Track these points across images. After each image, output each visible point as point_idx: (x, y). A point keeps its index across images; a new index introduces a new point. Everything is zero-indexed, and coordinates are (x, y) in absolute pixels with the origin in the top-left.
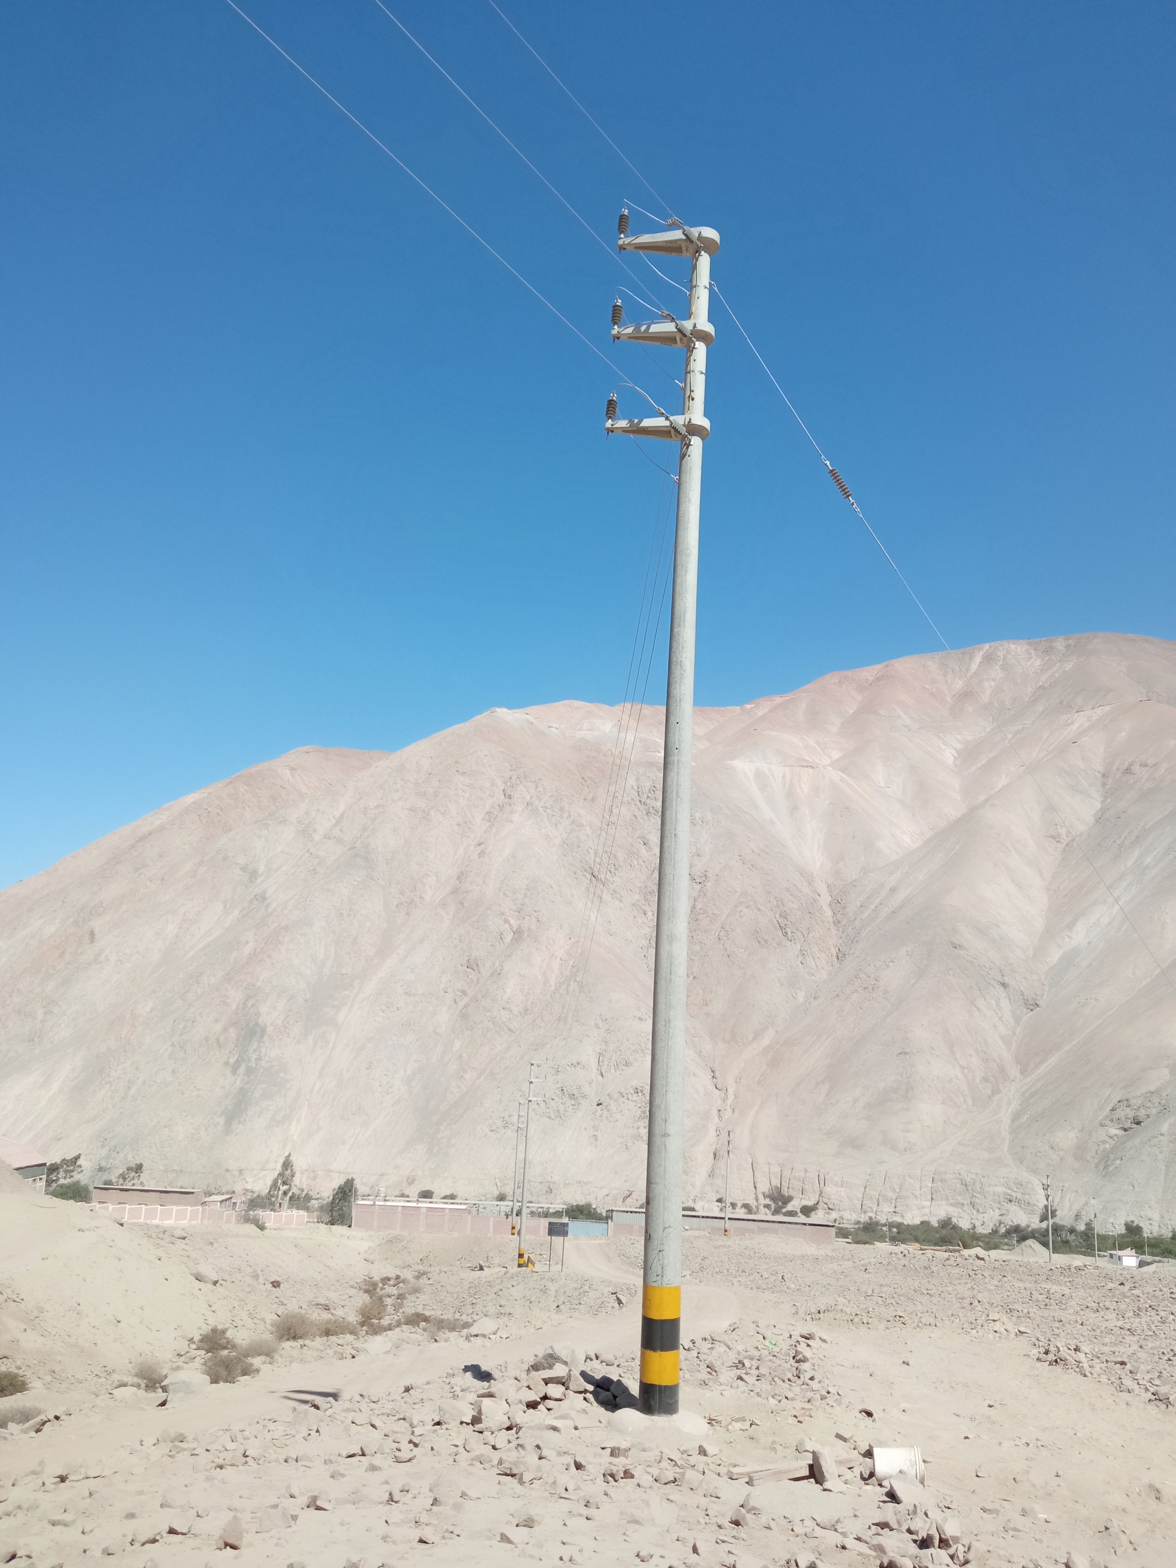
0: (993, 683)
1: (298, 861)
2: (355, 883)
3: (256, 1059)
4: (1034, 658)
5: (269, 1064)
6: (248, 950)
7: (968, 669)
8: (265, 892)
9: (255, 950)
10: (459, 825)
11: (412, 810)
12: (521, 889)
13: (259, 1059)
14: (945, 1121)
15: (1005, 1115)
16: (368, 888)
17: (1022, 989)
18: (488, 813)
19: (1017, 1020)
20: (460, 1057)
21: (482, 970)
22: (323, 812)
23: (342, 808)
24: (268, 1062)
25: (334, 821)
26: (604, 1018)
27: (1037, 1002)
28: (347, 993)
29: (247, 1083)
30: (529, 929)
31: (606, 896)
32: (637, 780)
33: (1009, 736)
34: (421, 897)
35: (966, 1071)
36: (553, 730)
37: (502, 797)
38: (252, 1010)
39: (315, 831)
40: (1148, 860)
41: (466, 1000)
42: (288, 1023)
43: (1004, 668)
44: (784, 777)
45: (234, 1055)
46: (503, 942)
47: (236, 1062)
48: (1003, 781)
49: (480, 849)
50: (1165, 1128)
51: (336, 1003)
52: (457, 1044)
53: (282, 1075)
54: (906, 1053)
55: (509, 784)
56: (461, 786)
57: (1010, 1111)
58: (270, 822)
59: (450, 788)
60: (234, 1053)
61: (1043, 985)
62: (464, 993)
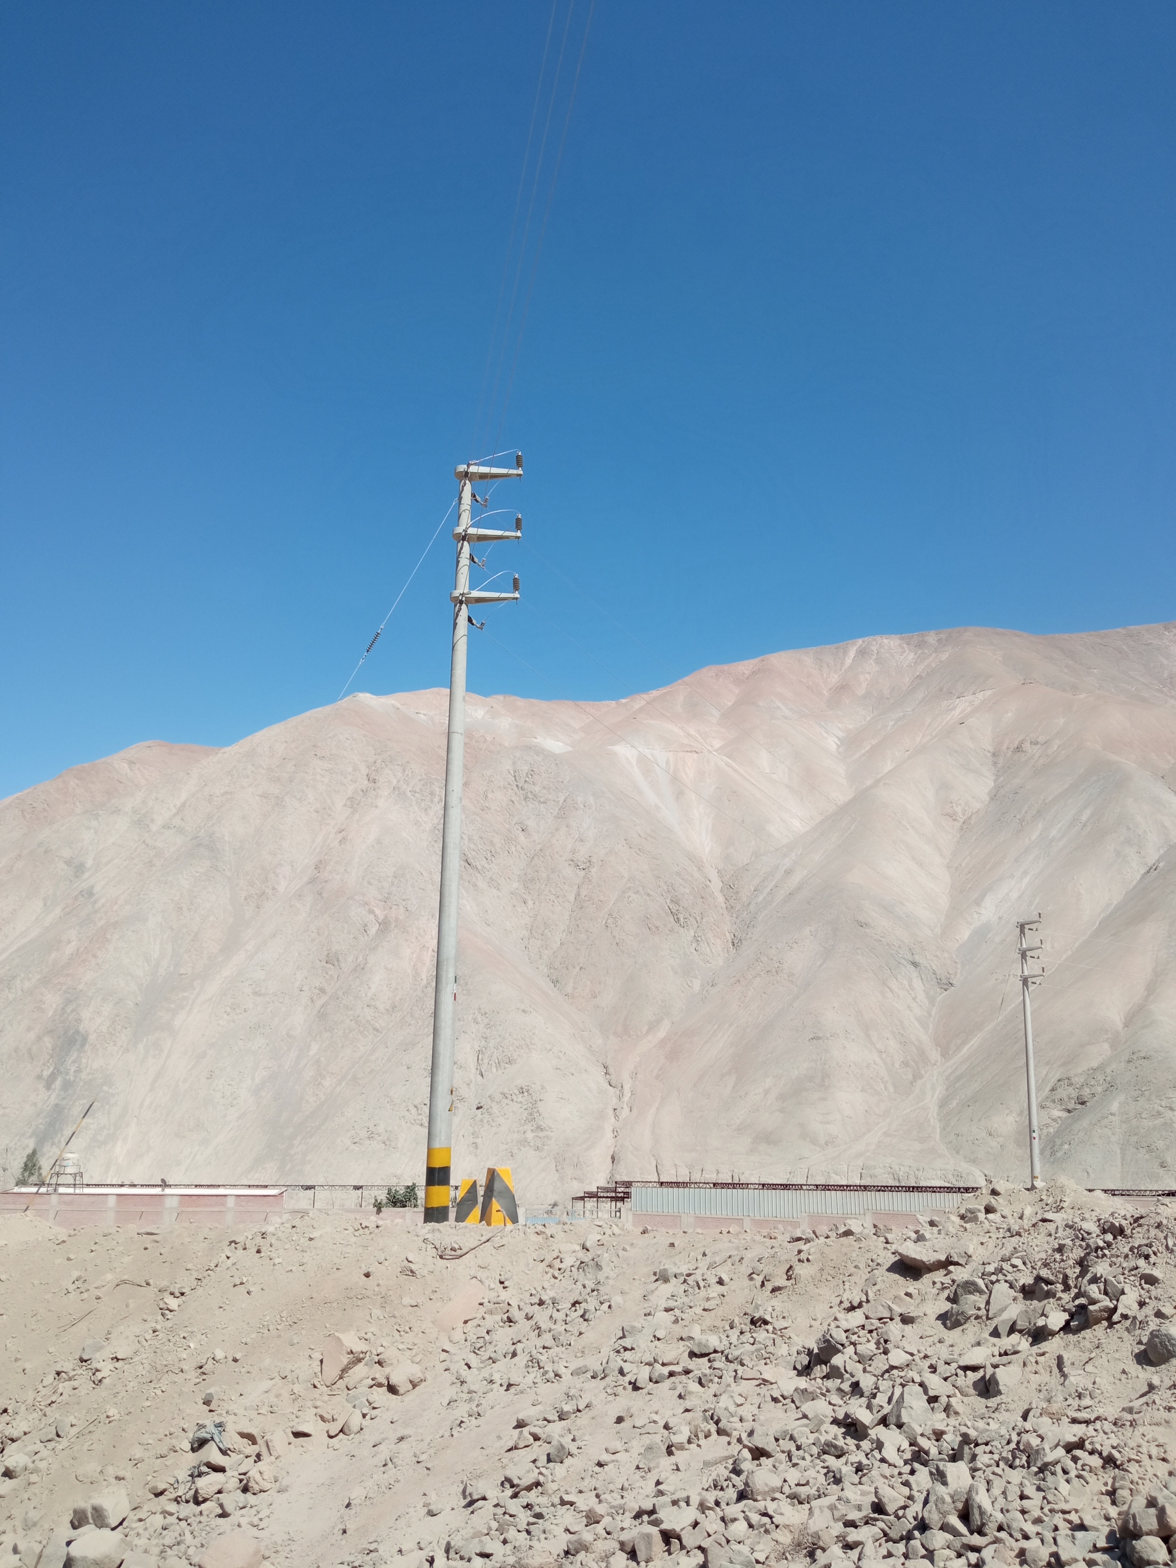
0: (868, 676)
1: (132, 854)
2: (197, 874)
3: (75, 1071)
4: (907, 652)
5: (90, 1077)
6: (69, 950)
7: (842, 664)
8: (92, 887)
9: (78, 949)
10: (317, 812)
11: (265, 796)
12: (388, 877)
13: (79, 1071)
14: (866, 1111)
15: (931, 1101)
16: (212, 879)
17: (934, 967)
18: (349, 798)
19: (932, 1000)
20: (318, 1062)
21: (343, 965)
22: (162, 801)
23: (183, 797)
24: (89, 1074)
25: (174, 811)
26: (483, 1011)
27: (951, 982)
28: (185, 994)
29: (64, 1099)
30: (397, 919)
31: (482, 884)
32: (514, 763)
33: (891, 723)
34: (274, 889)
35: (884, 1056)
36: (421, 716)
37: (366, 782)
38: (71, 1016)
39: (152, 821)
40: (1054, 832)
41: (324, 998)
42: (115, 1029)
43: (877, 661)
44: (668, 762)
45: (49, 1067)
46: (368, 935)
47: (50, 1076)
48: (889, 766)
49: (340, 836)
50: (1115, 1107)
51: (172, 1006)
52: (315, 1048)
53: (105, 1088)
54: (819, 1038)
55: (373, 768)
56: (320, 771)
57: (936, 1096)
58: (100, 812)
59: (307, 773)
60: (49, 1065)
61: (956, 963)
62: (322, 991)
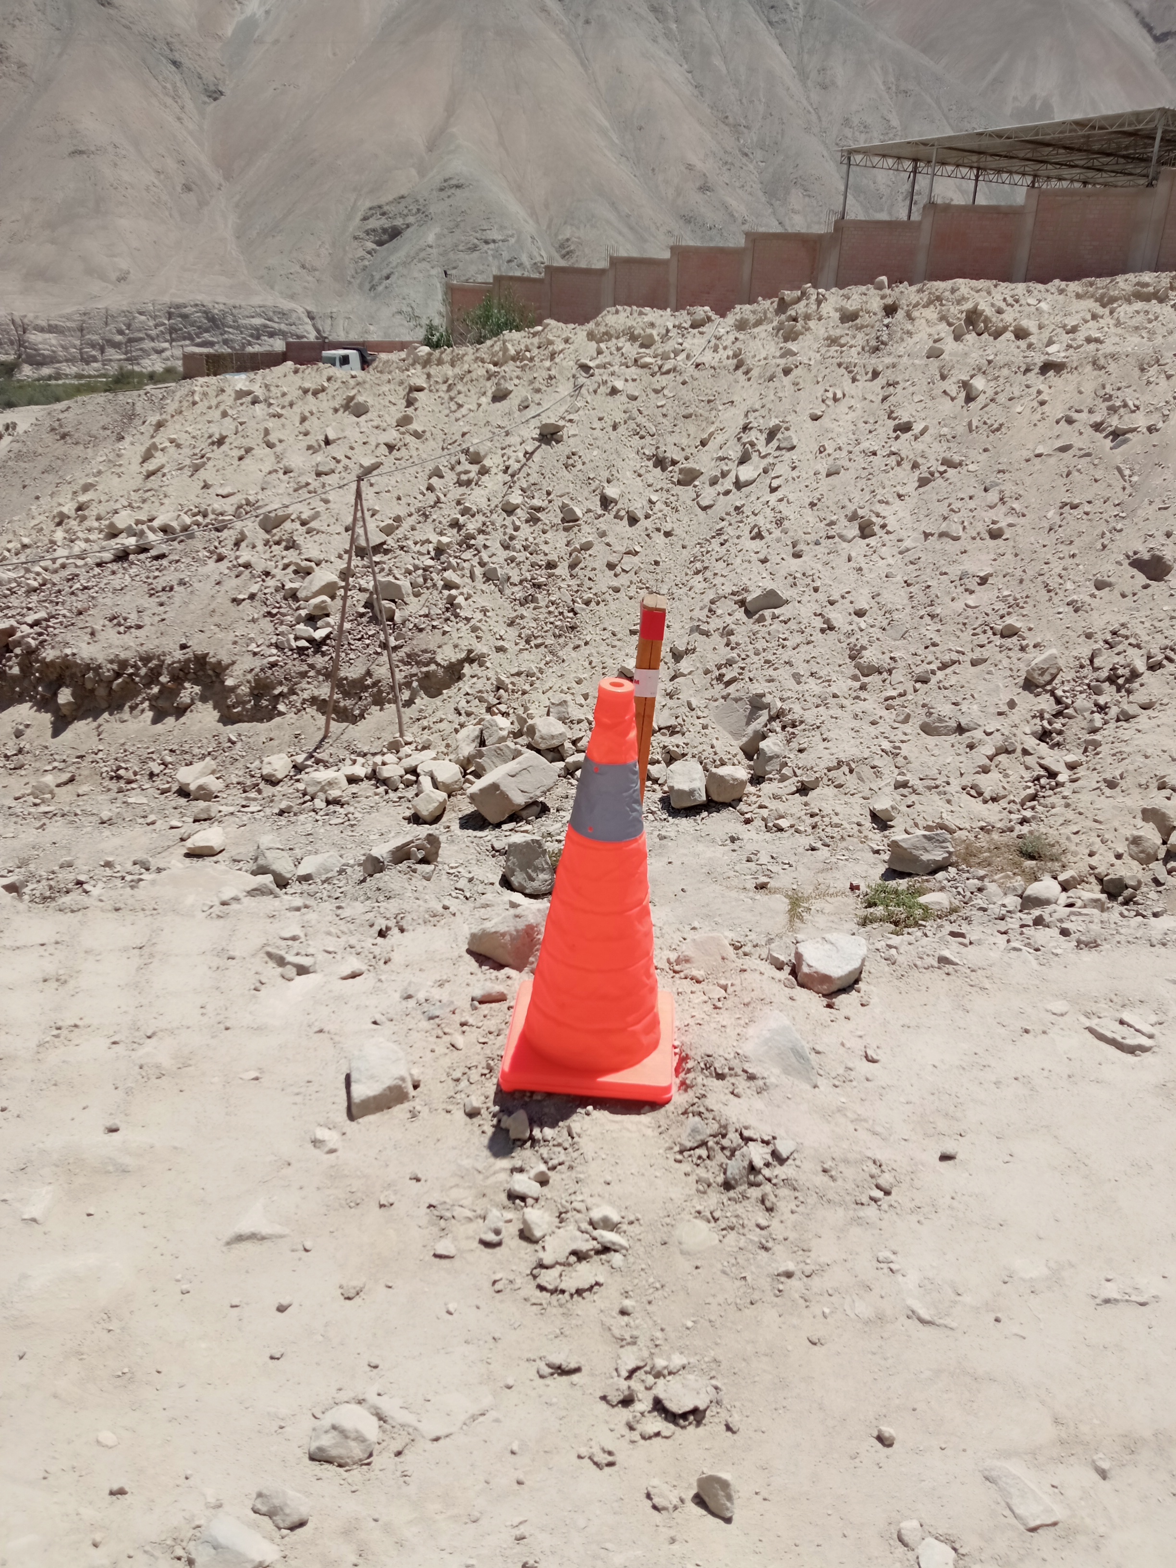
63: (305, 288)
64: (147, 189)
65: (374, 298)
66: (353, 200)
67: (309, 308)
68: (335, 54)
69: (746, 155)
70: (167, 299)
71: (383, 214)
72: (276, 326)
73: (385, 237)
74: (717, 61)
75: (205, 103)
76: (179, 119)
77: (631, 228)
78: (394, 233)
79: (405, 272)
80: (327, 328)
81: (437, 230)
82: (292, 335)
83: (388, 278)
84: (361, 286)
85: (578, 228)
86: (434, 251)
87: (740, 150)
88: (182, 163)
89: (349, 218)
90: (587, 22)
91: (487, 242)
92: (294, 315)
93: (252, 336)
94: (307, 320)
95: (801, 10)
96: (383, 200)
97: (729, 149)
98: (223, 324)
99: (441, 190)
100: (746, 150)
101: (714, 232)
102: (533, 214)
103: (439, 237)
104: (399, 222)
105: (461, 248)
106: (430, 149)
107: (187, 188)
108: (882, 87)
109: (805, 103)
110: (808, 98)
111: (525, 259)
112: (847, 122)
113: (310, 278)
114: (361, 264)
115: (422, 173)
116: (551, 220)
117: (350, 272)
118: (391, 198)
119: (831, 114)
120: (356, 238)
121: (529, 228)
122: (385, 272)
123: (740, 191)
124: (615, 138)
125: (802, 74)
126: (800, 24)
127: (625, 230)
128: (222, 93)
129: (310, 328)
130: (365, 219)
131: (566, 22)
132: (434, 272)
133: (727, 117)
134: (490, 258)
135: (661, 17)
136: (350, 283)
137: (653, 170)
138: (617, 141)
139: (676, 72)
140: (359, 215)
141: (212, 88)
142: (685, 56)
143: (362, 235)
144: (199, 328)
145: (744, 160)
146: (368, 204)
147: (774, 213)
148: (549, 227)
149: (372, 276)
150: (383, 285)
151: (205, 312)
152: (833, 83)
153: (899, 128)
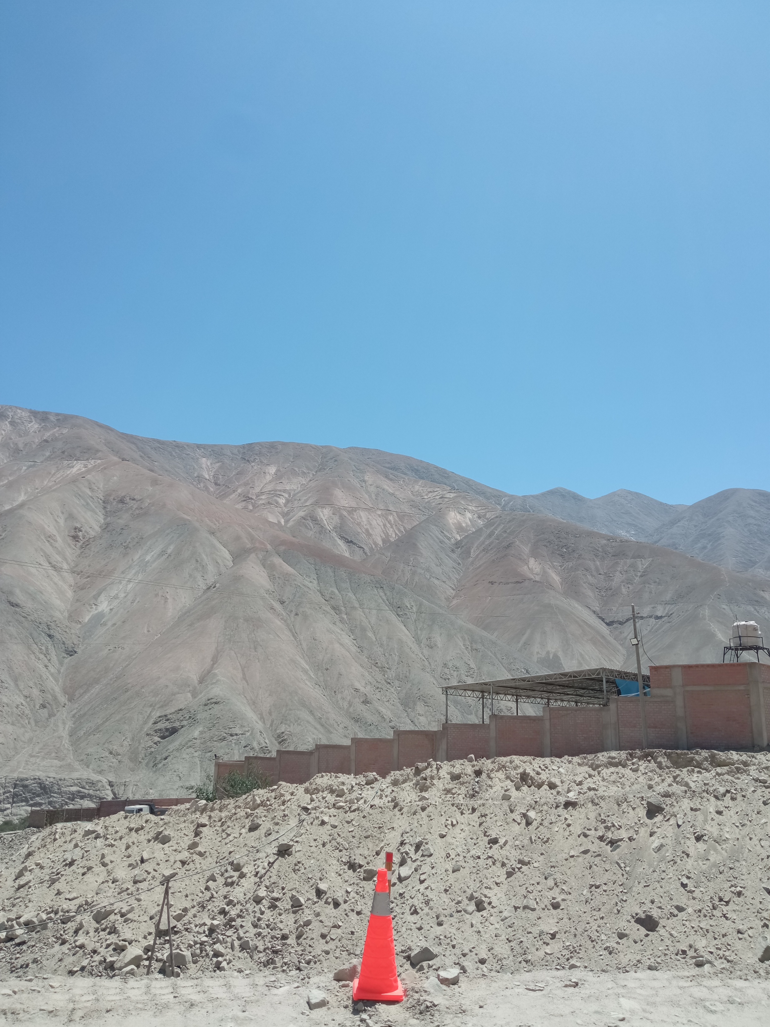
0: (3, 432)
4: (34, 422)
27: (75, 650)
50: (197, 734)
61: (79, 637)
63: (110, 766)
64: (17, 707)
65: (155, 772)
66: (149, 712)
67: (110, 780)
68: (148, 631)
69: (389, 683)
70: (15, 775)
71: (167, 720)
72: (86, 791)
73: (167, 734)
74: (370, 634)
75: (64, 657)
76: (46, 666)
77: (322, 725)
78: (173, 731)
79: (178, 754)
80: (121, 792)
81: (201, 729)
82: (96, 797)
83: (166, 759)
84: (147, 765)
85: (290, 726)
86: (198, 741)
87: (386, 681)
88: (43, 691)
89: (145, 723)
90: (297, 614)
91: (232, 735)
92: (100, 784)
93: (69, 798)
94: (109, 787)
95: (415, 609)
96: (168, 712)
97: (379, 681)
98: (50, 791)
99: (206, 705)
100: (389, 681)
101: (372, 727)
102: (262, 718)
103: (201, 733)
104: (177, 724)
105: (215, 739)
106: (200, 682)
107: (43, 706)
108: (463, 648)
109: (421, 655)
110: (422, 653)
111: (255, 745)
112: (445, 665)
113: (114, 760)
114: (149, 750)
115: (194, 695)
116: (273, 721)
117: (141, 755)
118: (173, 710)
119: (436, 661)
120: (148, 735)
121: (259, 726)
122: (164, 756)
123: (387, 703)
124: (312, 675)
125: (418, 641)
126: (415, 616)
127: (318, 726)
128: (76, 652)
129: (109, 792)
130: (155, 723)
131: (284, 614)
132: (196, 754)
133: (377, 663)
134: (233, 745)
135: (337, 612)
136: (140, 762)
137: (335, 692)
138: (313, 676)
139: (347, 640)
140: (152, 721)
141: (71, 649)
142: (352, 631)
143: (152, 733)
144: (34, 794)
145: (388, 686)
146: (158, 714)
147: (408, 716)
148: (271, 725)
149: (156, 758)
150: (163, 763)
151: (40, 783)
152: (436, 645)
153: (475, 669)
